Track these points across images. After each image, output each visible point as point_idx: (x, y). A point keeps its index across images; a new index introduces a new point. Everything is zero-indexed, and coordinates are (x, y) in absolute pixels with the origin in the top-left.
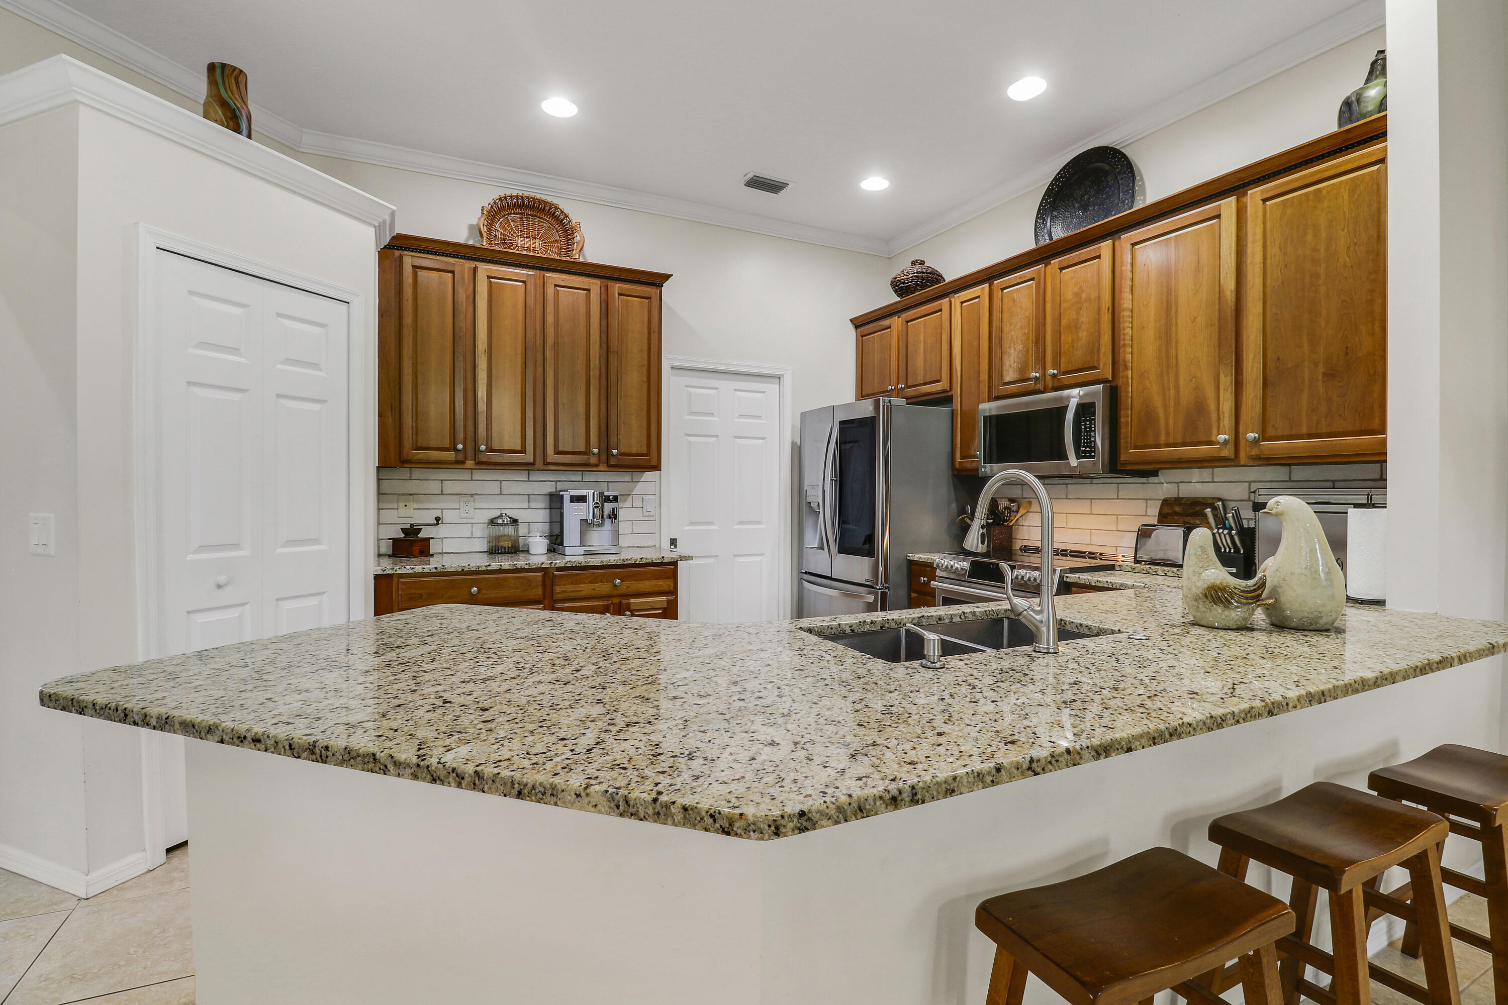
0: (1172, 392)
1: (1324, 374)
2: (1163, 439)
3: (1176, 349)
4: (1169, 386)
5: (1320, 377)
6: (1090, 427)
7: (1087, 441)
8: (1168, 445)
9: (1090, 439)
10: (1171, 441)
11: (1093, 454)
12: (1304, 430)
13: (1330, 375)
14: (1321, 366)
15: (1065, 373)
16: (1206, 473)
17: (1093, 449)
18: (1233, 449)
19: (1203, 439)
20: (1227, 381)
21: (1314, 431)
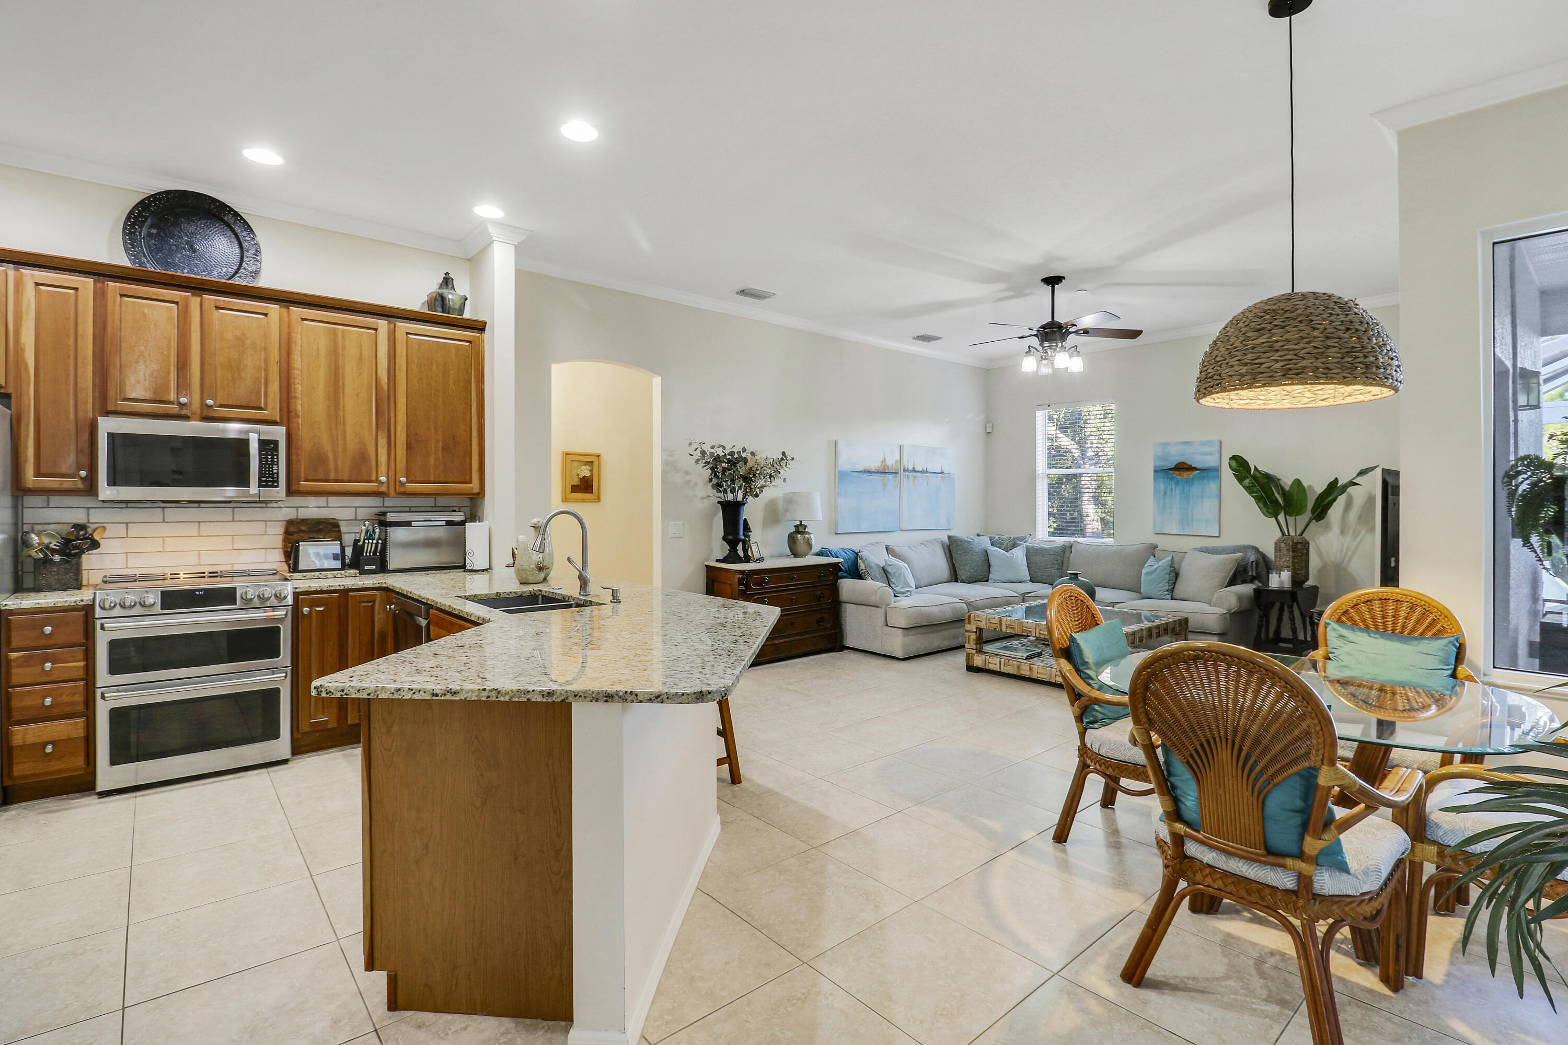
0: (340, 442)
1: (442, 448)
2: (332, 476)
3: (344, 411)
4: (337, 437)
5: (440, 449)
6: (272, 461)
7: (269, 472)
8: (336, 481)
9: (272, 471)
10: (340, 478)
11: (276, 484)
12: (432, 479)
13: (446, 449)
14: (441, 443)
15: (221, 406)
16: (321, 501)
17: (276, 479)
18: (387, 488)
19: (366, 478)
20: (382, 441)
21: (437, 480)
